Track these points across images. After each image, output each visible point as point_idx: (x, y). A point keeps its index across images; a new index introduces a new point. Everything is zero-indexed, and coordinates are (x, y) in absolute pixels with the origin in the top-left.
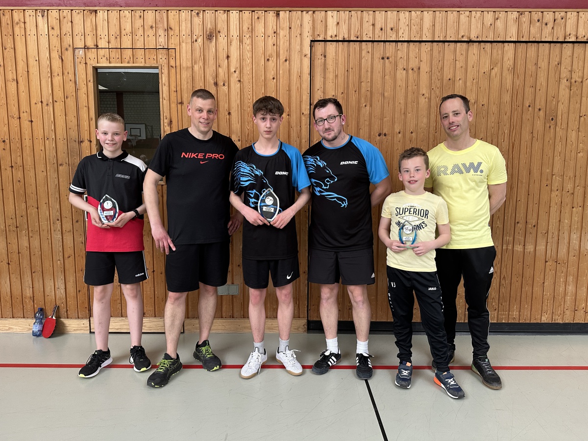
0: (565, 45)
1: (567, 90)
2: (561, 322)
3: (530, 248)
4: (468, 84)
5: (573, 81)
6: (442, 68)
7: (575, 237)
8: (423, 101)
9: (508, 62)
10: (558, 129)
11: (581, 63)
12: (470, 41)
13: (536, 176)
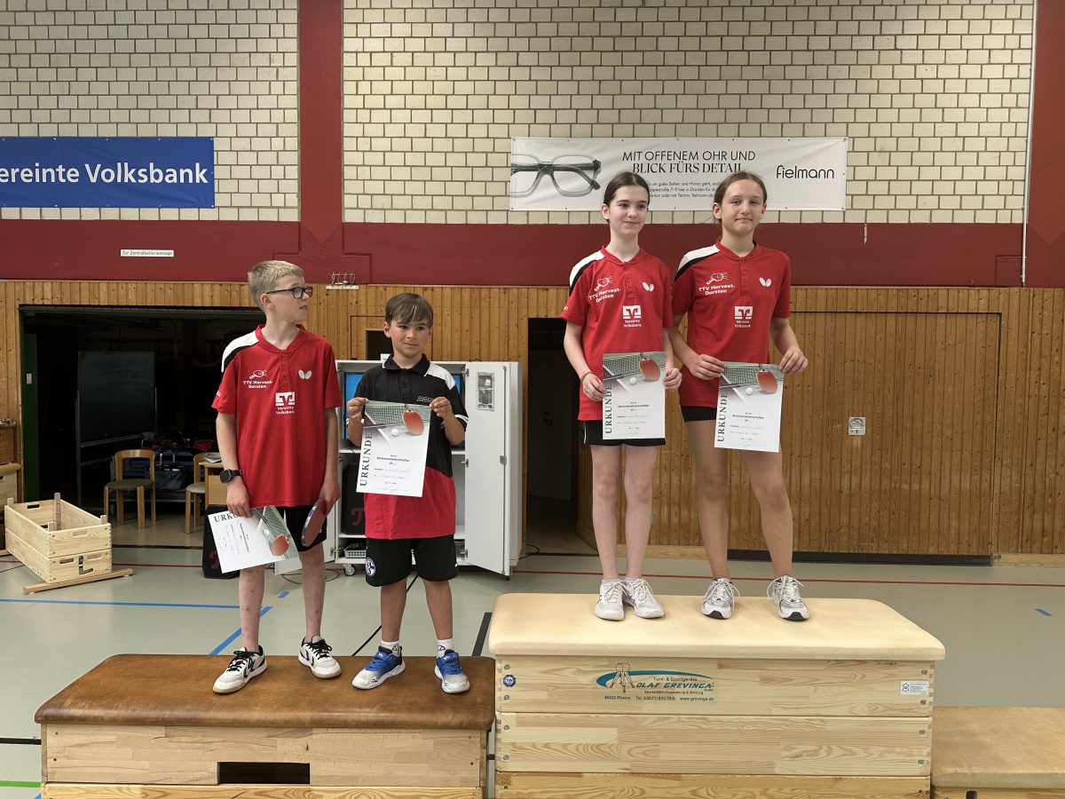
0: (938, 315)
1: (943, 352)
2: (946, 554)
3: (916, 487)
4: (857, 346)
5: (947, 344)
6: (835, 333)
7: (955, 478)
8: (819, 361)
9: (891, 330)
10: (936, 384)
11: (953, 330)
12: (857, 312)
13: (918, 424)
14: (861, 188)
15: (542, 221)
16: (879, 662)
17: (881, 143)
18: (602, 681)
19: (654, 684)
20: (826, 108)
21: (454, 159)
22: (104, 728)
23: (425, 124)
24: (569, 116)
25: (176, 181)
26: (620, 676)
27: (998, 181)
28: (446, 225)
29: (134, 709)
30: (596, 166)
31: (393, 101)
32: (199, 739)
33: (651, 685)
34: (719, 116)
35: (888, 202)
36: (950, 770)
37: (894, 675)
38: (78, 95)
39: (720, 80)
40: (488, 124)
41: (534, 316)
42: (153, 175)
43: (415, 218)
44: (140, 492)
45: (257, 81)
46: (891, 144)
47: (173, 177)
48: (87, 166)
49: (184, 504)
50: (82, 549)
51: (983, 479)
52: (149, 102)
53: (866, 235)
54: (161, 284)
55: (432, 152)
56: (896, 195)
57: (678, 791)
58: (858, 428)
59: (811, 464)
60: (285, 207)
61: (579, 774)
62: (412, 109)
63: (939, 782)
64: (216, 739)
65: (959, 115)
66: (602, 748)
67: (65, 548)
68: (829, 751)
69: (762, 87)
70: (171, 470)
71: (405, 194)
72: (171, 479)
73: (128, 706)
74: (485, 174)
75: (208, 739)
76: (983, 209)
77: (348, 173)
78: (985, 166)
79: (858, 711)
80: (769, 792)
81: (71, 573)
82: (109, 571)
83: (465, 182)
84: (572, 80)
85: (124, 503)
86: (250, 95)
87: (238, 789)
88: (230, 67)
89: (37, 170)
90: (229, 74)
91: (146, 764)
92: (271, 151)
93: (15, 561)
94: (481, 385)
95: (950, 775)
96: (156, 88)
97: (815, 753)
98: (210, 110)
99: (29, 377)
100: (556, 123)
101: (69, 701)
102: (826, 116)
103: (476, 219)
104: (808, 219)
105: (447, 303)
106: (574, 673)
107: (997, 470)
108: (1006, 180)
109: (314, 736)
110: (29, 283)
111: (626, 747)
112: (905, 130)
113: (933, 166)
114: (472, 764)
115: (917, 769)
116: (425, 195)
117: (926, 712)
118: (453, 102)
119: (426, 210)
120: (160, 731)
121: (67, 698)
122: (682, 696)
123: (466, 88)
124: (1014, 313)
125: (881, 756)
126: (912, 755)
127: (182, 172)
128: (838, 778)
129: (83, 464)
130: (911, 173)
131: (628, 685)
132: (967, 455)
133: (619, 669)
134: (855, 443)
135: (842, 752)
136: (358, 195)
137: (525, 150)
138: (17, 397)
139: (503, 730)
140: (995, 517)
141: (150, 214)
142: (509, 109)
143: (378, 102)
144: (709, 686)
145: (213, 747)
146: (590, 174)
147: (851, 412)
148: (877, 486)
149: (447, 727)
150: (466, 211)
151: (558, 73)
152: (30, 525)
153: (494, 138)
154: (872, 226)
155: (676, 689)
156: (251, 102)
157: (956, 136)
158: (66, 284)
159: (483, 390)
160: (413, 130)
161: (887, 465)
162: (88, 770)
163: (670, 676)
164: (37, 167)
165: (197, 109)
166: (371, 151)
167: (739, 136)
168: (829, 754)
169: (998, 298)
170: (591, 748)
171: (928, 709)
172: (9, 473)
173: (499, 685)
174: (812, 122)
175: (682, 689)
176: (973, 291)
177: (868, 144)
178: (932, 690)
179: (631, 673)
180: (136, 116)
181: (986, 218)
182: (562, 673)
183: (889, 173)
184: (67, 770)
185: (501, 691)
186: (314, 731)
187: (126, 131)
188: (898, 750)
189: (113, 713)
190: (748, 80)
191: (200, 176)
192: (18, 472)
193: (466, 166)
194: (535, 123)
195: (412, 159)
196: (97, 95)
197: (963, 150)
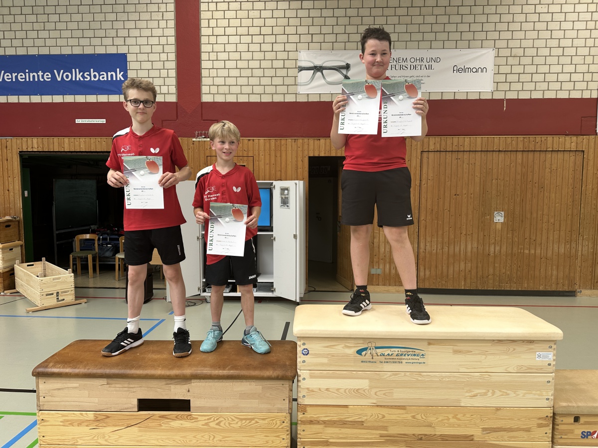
0: (547, 152)
1: (550, 174)
2: (549, 290)
3: (532, 252)
4: (499, 171)
5: (552, 169)
6: (486, 163)
7: (556, 246)
8: (477, 180)
9: (520, 161)
10: (545, 192)
11: (556, 161)
12: (500, 151)
13: (534, 215)
14: (502, 78)
15: (316, 99)
16: (523, 341)
17: (514, 51)
18: (359, 352)
19: (390, 354)
20: (482, 31)
21: (265, 64)
22: (72, 379)
23: (248, 44)
24: (332, 38)
25: (106, 80)
26: (370, 349)
27: (584, 73)
28: (261, 102)
29: (89, 369)
30: (347, 67)
31: (229, 31)
32: (126, 385)
33: (389, 355)
34: (419, 37)
35: (518, 86)
36: (564, 404)
37: (532, 349)
38: (49, 30)
39: (420, 15)
40: (285, 43)
41: (312, 155)
42: (93, 76)
43: (243, 99)
44: (90, 257)
45: (151, 20)
46: (520, 52)
47: (104, 77)
48: (55, 71)
49: (115, 265)
50: (58, 288)
51: (572, 247)
52: (90, 33)
53: (505, 106)
54: (99, 139)
55: (253, 60)
56: (523, 82)
57: (405, 416)
58: (499, 218)
59: (472, 239)
60: (168, 94)
61: (346, 406)
62: (240, 35)
63: (558, 411)
64: (136, 386)
65: (560, 34)
66: (360, 391)
67: (48, 287)
68: (493, 393)
69: (445, 19)
70: (107, 246)
71: (237, 85)
72: (107, 251)
73: (85, 367)
74: (283, 72)
75: (131, 386)
76: (574, 90)
77: (204, 73)
78: (576, 65)
79: (510, 370)
80: (457, 416)
81: (52, 301)
82: (73, 300)
83: (272, 77)
84: (333, 17)
85: (81, 264)
86: (147, 28)
87: (149, 414)
88: (135, 12)
89: (27, 74)
90: (135, 16)
91: (96, 400)
92: (160, 61)
93: (21, 295)
94: (282, 194)
95: (564, 407)
96: (93, 25)
97: (485, 394)
98: (125, 37)
99: (26, 193)
100: (324, 42)
101: (51, 364)
102: (482, 35)
103: (278, 99)
104: (471, 97)
105: (262, 148)
106: (343, 347)
107: (580, 241)
108: (588, 72)
109: (192, 384)
110: (24, 139)
111: (374, 391)
112: (529, 43)
113: (545, 64)
114: (284, 400)
115: (545, 403)
116: (248, 85)
117: (551, 370)
118: (265, 30)
119: (249, 94)
120: (104, 381)
121: (50, 362)
122: (407, 361)
123: (272, 22)
124: (592, 150)
125: (524, 396)
126: (542, 395)
127: (109, 74)
128: (498, 409)
129: (58, 243)
130: (532, 69)
131: (375, 354)
132: (562, 233)
133: (370, 345)
134: (498, 227)
135: (501, 393)
136: (210, 86)
137: (306, 58)
138: (19, 204)
139: (302, 381)
140: (578, 269)
141: (92, 99)
142: (297, 34)
143: (220, 31)
144: (423, 355)
145: (135, 390)
146: (344, 72)
147: (495, 209)
148: (510, 252)
149: (269, 378)
150: (272, 94)
151: (326, 13)
152: (29, 275)
153: (288, 51)
154: (509, 100)
155: (403, 357)
156: (147, 33)
157: (559, 47)
158: (45, 139)
159: (283, 197)
160: (242, 48)
161: (516, 239)
162: (63, 403)
163: (399, 350)
164: (27, 72)
165: (117, 37)
166: (217, 60)
167: (431, 49)
168: (493, 395)
169: (582, 142)
170: (354, 391)
171: (552, 368)
172: (16, 246)
173: (299, 354)
174: (474, 40)
175: (406, 357)
176: (568, 138)
177: (507, 52)
178: (555, 358)
179: (377, 348)
180: (83, 42)
181: (576, 95)
182: (336, 347)
183: (519, 69)
184: (52, 403)
185: (300, 358)
186: (193, 381)
187: (77, 51)
188: (534, 392)
189: (77, 371)
190: (437, 15)
191: (120, 76)
192: (21, 246)
193: (272, 68)
194: (312, 42)
195: (241, 64)
196: (60, 30)
197: (563, 55)
